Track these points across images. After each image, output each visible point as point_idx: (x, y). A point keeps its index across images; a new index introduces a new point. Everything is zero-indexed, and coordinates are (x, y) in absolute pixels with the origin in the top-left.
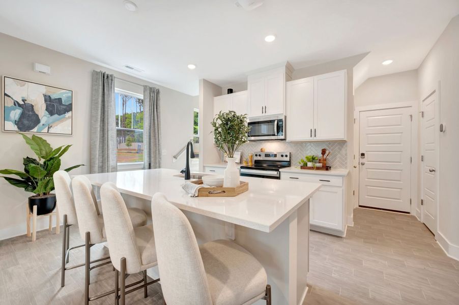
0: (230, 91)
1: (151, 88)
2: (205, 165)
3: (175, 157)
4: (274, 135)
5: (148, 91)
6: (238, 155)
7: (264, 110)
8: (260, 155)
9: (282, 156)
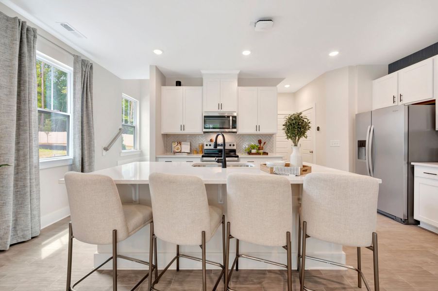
0: (179, 84)
1: (83, 61)
2: (158, 156)
3: (106, 149)
4: (229, 128)
5: (80, 64)
6: (188, 145)
7: (220, 106)
8: (210, 145)
9: (230, 145)
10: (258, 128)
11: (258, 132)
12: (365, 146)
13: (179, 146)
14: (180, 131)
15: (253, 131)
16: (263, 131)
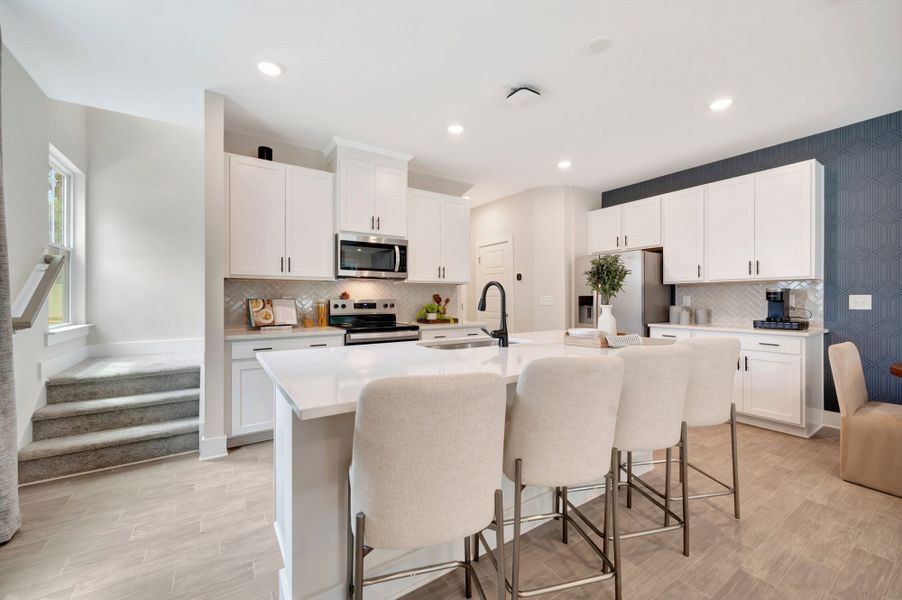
0: (265, 153)
4: (393, 271)
6: (291, 307)
7: (376, 223)
8: (344, 306)
9: (386, 306)
10: (441, 272)
11: (442, 280)
12: (591, 304)
13: (268, 309)
14: (280, 273)
15: (433, 278)
16: (449, 279)
